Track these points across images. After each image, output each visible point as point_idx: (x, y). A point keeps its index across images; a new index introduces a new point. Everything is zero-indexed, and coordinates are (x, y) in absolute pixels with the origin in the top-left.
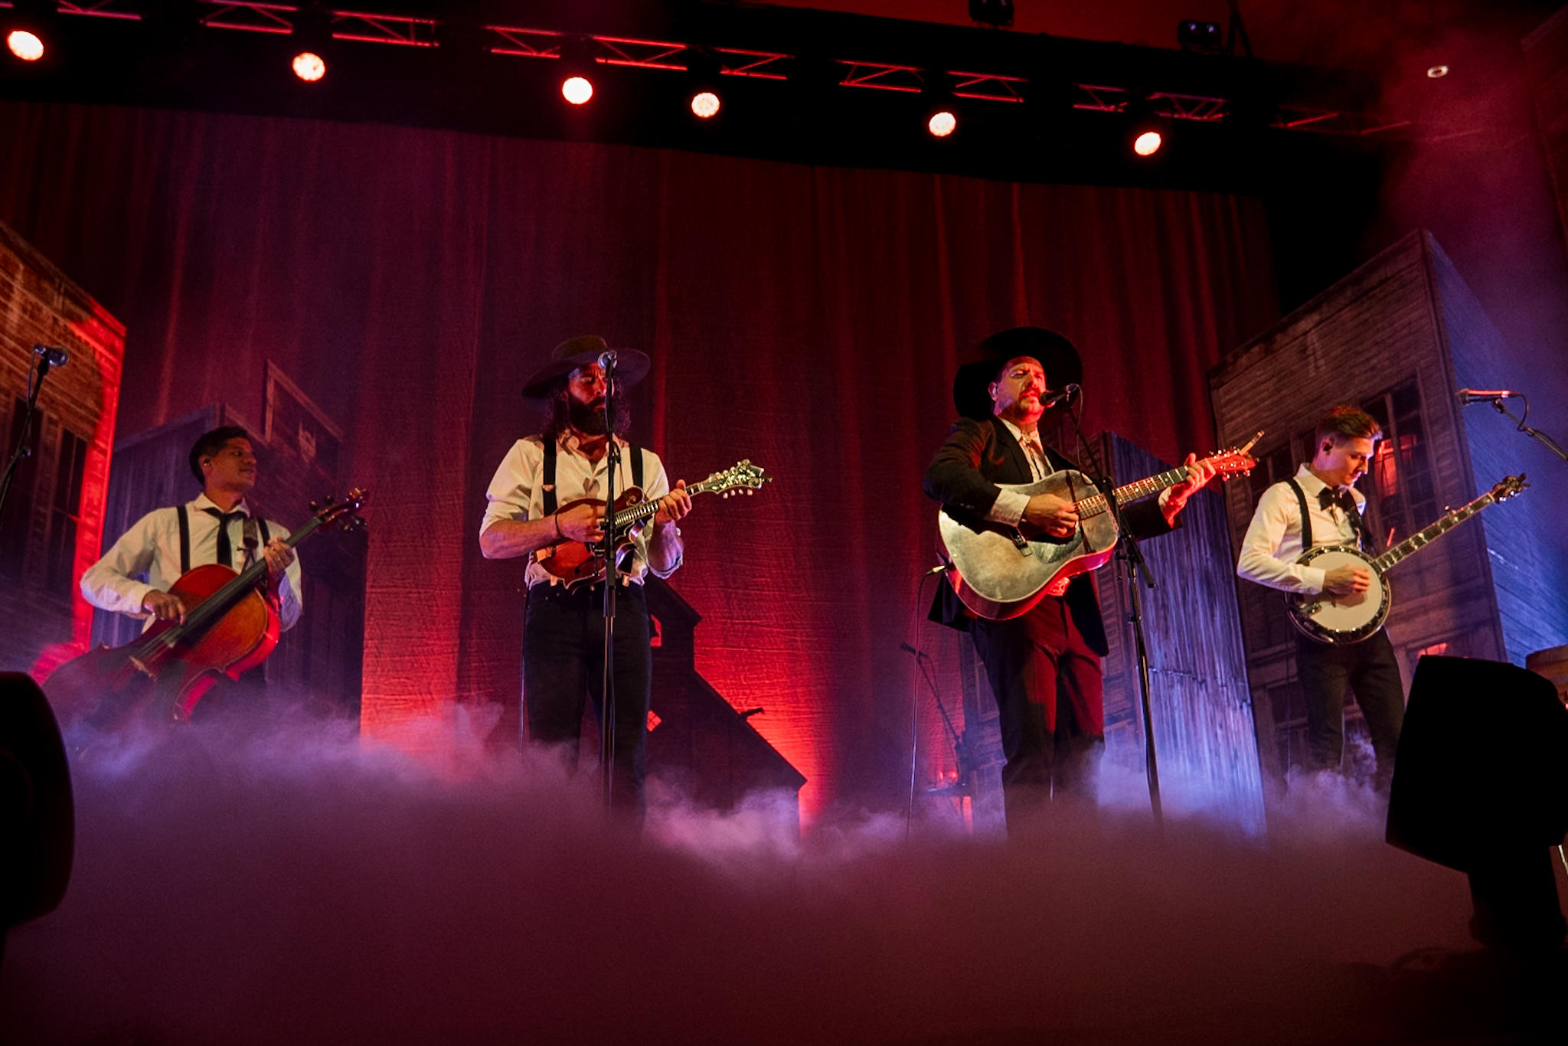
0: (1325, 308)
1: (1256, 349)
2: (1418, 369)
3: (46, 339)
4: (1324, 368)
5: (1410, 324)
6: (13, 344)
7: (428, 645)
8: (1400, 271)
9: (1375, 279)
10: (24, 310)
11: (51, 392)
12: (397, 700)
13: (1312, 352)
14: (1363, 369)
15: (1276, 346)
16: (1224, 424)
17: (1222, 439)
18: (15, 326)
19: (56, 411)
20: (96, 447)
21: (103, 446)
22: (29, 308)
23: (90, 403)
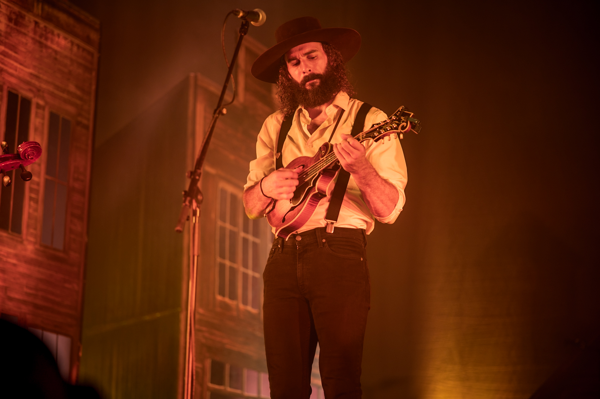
11: (36, 84)
19: (43, 98)
20: (79, 123)
21: (85, 122)
22: (14, 17)
23: (72, 88)
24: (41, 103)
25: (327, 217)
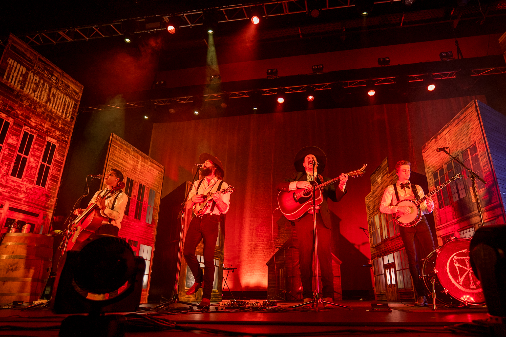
0: (450, 126)
1: (433, 140)
2: (476, 141)
3: (146, 171)
4: (451, 143)
5: (473, 128)
6: (139, 173)
7: (264, 231)
8: (469, 113)
9: (463, 116)
10: (141, 166)
11: (147, 182)
12: (257, 243)
13: (447, 139)
14: (461, 143)
15: (438, 139)
16: (426, 163)
17: (426, 167)
18: (139, 169)
19: (148, 185)
20: (157, 192)
21: (159, 192)
22: (142, 165)
23: (156, 183)
24: (148, 187)
25: (210, 211)
